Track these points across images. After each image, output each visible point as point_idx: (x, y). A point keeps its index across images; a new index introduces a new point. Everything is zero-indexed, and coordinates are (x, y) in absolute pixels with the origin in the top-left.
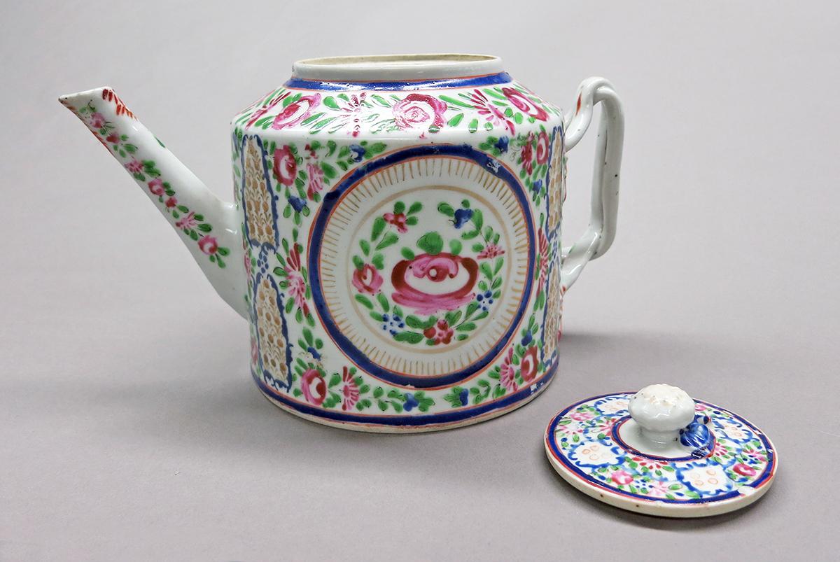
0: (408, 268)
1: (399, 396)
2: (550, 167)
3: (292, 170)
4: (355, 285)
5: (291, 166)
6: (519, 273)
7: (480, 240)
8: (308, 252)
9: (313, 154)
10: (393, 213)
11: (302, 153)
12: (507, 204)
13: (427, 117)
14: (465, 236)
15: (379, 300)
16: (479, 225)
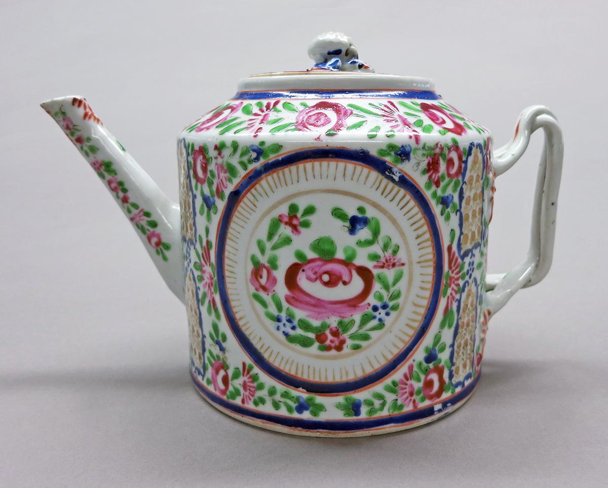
0: (301, 270)
1: (291, 398)
2: (464, 183)
3: (205, 169)
4: (252, 284)
5: (204, 166)
6: (422, 288)
7: (376, 249)
8: (215, 248)
9: (220, 154)
10: (287, 215)
11: (212, 153)
12: (410, 215)
13: (328, 121)
14: (359, 243)
15: (274, 301)
16: (376, 233)
